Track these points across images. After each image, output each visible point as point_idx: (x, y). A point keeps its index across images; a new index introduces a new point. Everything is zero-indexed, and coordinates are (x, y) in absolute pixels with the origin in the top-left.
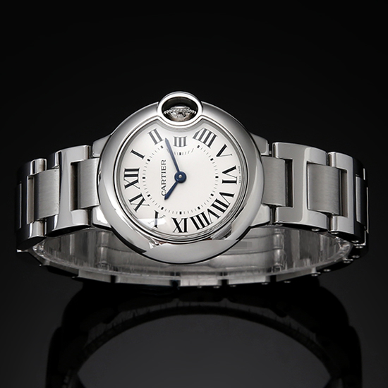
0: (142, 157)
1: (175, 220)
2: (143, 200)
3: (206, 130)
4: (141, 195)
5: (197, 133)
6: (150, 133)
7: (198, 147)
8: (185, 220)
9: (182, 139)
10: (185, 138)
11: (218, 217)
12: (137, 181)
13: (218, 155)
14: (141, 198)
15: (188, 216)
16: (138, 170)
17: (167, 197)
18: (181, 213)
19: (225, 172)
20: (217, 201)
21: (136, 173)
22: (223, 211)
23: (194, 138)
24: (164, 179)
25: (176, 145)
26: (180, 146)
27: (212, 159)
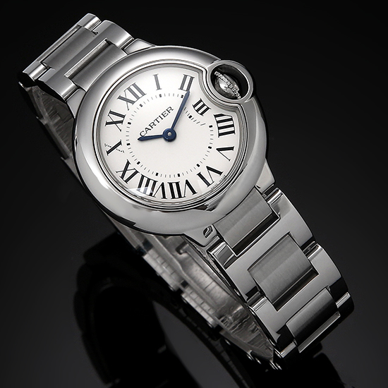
0: (159, 88)
1: (128, 163)
2: (121, 122)
3: (231, 119)
4: (123, 116)
5: (222, 115)
6: (186, 76)
7: (211, 126)
8: (137, 172)
9: (205, 107)
10: (208, 108)
11: (164, 197)
12: (133, 102)
13: (219, 150)
14: (121, 119)
15: (142, 171)
16: (143, 94)
17: (143, 139)
18: (138, 163)
19: (209, 168)
20: (177, 184)
21: (140, 95)
22: (174, 197)
23: (216, 116)
24: (156, 123)
25: (194, 106)
26: (197, 111)
27: (210, 148)
